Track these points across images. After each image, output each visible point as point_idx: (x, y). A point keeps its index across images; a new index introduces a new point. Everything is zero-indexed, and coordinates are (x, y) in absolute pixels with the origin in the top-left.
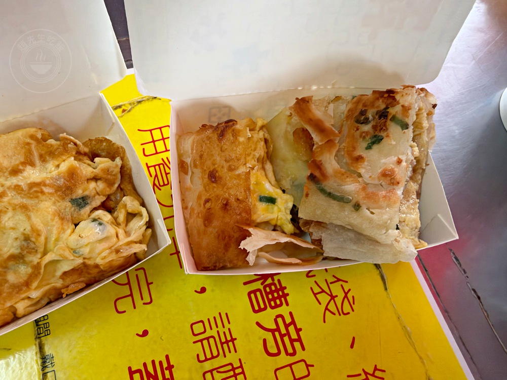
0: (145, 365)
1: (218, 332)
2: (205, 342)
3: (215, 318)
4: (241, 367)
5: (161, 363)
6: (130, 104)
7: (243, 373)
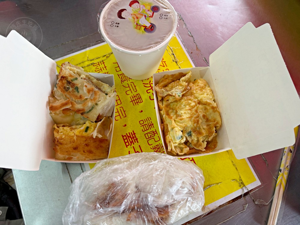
0: (127, 134)
1: (148, 123)
2: (144, 126)
3: (146, 119)
4: (156, 131)
5: (131, 133)
6: (109, 54)
7: (157, 133)
